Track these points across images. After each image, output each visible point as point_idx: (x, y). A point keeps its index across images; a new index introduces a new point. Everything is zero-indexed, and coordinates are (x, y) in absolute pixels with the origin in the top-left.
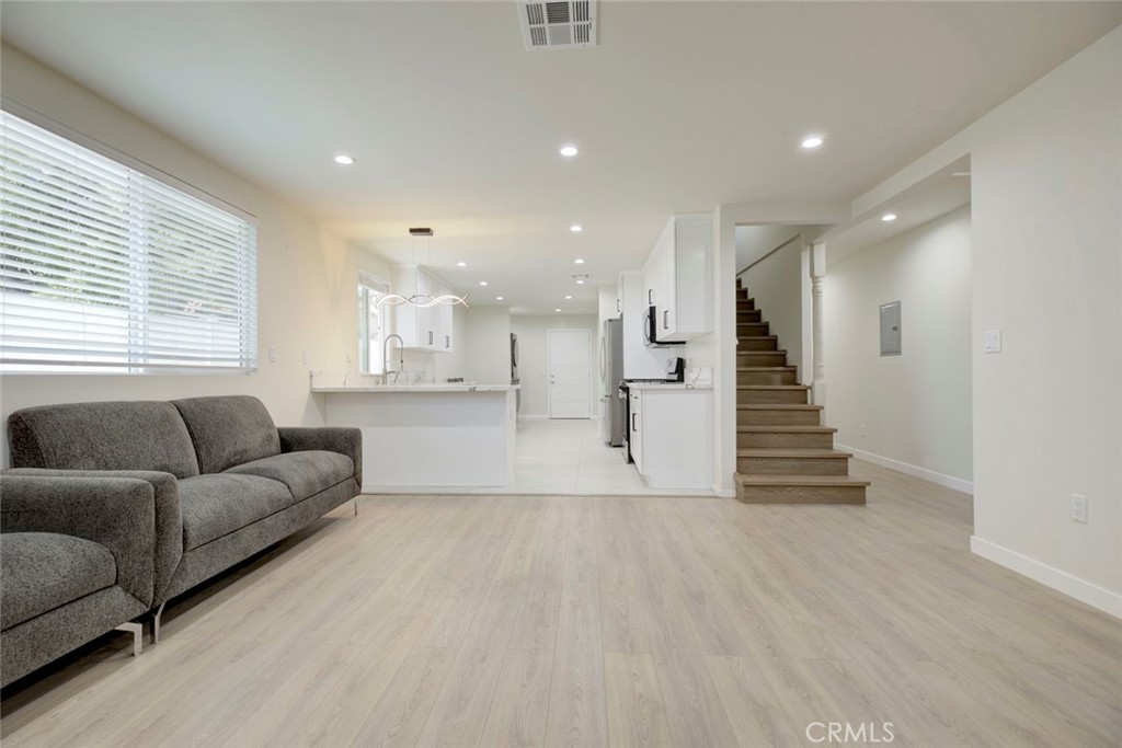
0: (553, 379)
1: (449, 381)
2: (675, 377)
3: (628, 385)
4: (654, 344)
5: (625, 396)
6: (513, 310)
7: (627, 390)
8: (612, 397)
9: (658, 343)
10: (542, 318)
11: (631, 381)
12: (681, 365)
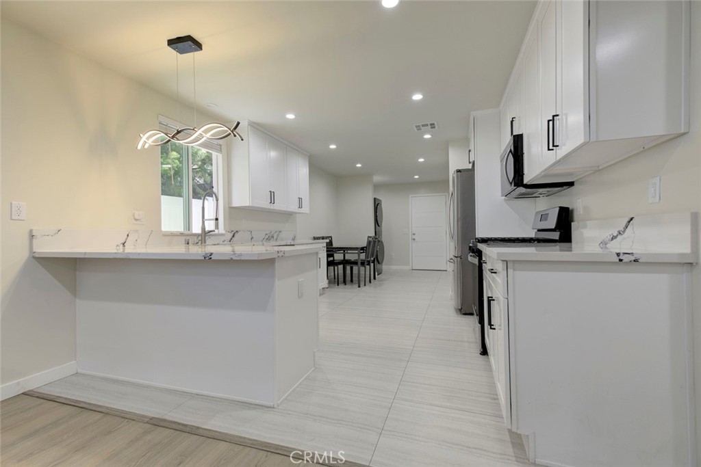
0: (414, 237)
1: (315, 238)
2: (556, 235)
3: (481, 246)
4: (522, 190)
5: (476, 261)
6: (377, 179)
7: (479, 254)
8: (461, 258)
9: (527, 186)
10: (404, 186)
11: (484, 241)
12: (565, 219)
